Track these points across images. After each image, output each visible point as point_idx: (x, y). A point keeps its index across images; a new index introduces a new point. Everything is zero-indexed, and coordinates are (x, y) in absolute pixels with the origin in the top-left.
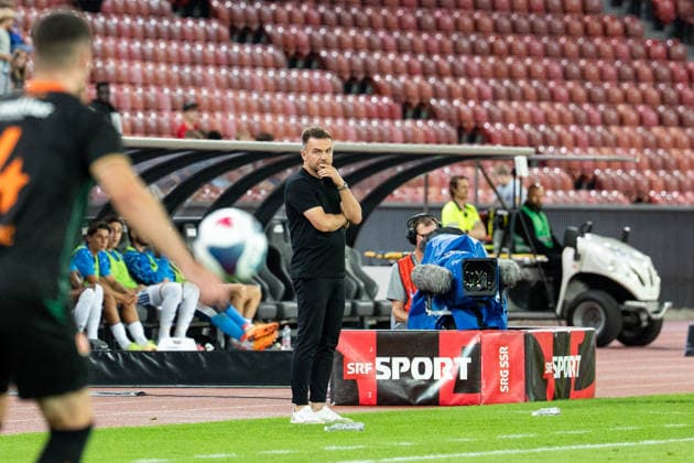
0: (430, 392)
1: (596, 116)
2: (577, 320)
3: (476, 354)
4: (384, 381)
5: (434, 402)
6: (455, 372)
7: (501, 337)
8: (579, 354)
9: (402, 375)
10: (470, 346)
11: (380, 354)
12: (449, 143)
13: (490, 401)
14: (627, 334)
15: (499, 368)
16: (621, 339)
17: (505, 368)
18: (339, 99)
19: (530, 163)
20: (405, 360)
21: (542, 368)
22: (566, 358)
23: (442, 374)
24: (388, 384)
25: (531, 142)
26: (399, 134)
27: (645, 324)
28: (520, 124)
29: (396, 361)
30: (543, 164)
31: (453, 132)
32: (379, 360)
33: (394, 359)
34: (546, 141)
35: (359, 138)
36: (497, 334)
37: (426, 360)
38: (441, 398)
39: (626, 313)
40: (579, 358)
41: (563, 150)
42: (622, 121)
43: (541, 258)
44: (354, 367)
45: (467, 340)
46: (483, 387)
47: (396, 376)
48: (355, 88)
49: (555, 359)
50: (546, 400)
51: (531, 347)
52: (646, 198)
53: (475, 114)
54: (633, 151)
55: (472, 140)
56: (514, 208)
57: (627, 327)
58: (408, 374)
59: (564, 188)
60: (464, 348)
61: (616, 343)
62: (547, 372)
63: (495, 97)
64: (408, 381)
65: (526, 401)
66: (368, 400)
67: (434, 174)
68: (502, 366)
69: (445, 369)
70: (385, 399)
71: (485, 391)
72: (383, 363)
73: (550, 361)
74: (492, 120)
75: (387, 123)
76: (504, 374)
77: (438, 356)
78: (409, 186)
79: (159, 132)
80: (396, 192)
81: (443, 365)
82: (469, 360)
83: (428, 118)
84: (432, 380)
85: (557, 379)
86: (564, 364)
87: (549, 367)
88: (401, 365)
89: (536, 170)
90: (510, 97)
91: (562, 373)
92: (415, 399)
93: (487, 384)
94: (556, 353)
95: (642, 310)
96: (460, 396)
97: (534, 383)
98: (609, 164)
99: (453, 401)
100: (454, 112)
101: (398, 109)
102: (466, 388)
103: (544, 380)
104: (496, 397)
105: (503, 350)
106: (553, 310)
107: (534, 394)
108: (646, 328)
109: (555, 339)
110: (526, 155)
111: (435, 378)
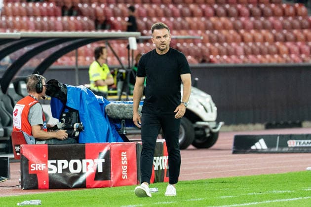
0: (81, 180)
1: (177, 12)
3: (107, 157)
4: (53, 174)
5: (83, 186)
6: (95, 168)
7: (122, 146)
9: (63, 170)
10: (104, 152)
11: (50, 158)
12: (90, 30)
13: (117, 185)
14: (198, 141)
15: (121, 165)
16: (194, 144)
17: (125, 165)
18: (24, 4)
19: (138, 41)
20: (65, 162)
22: (161, 158)
23: (87, 169)
24: (55, 176)
26: (60, 26)
27: (208, 135)
29: (60, 162)
31: (92, 23)
32: (49, 162)
33: (58, 161)
34: (148, 27)
35: (36, 28)
36: (120, 145)
37: (78, 161)
38: (87, 184)
39: (197, 129)
42: (192, 14)
44: (35, 166)
45: (102, 148)
46: (112, 176)
47: (60, 171)
49: (155, 158)
52: (207, 60)
53: (105, 12)
54: (199, 32)
55: (103, 28)
56: (129, 68)
57: (197, 137)
58: (67, 170)
60: (100, 153)
61: (191, 147)
64: (67, 174)
66: (43, 185)
67: (81, 49)
68: (123, 163)
69: (90, 166)
70: (54, 185)
71: (113, 179)
72: (52, 164)
74: (115, 16)
75: (52, 19)
76: (125, 169)
77: (85, 159)
78: (67, 56)
80: (59, 60)
81: (88, 164)
82: (103, 160)
83: (77, 15)
84: (81, 173)
85: (156, 171)
86: (160, 161)
88: (63, 164)
89: (142, 45)
91: (159, 167)
92: (72, 184)
93: (114, 174)
95: (206, 127)
96: (98, 182)
98: (185, 40)
99: (94, 186)
100: (92, 11)
101: (59, 10)
102: (102, 177)
104: (120, 182)
105: (124, 154)
108: (209, 137)
110: (136, 37)
111: (83, 172)
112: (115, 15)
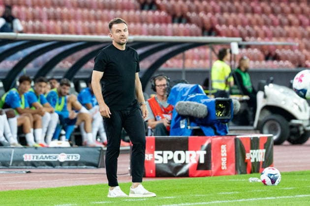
0: (184, 170)
1: (277, 21)
2: (265, 130)
3: (208, 149)
4: (159, 164)
5: (186, 175)
6: (197, 159)
7: (222, 140)
8: (265, 148)
9: (169, 161)
10: (206, 145)
11: (157, 149)
12: (197, 35)
13: (217, 174)
14: (293, 138)
16: (289, 140)
17: (224, 157)
18: (138, 13)
19: (240, 47)
20: (170, 153)
21: (244, 157)
22: (257, 150)
23: (190, 161)
24: (162, 166)
25: (241, 35)
26: (170, 31)
27: (302, 132)
28: (235, 26)
29: (166, 153)
30: (248, 47)
31: (199, 30)
32: (156, 153)
33: (164, 152)
34: (249, 35)
35: (149, 33)
36: (220, 138)
37: (182, 153)
38: (190, 173)
39: (292, 127)
40: (264, 151)
41: (259, 39)
42: (290, 24)
43: (246, 97)
45: (204, 142)
46: (213, 166)
47: (166, 162)
48: (147, 7)
49: (251, 151)
50: (246, 173)
51: (238, 145)
52: (303, 65)
53: (211, 21)
54: (297, 39)
57: (292, 134)
58: (172, 160)
59: (259, 59)
60: (202, 146)
61: (286, 143)
62: (247, 159)
63: (222, 11)
64: (172, 164)
65: (236, 174)
66: (150, 174)
67: (189, 52)
68: (223, 155)
70: (160, 173)
71: (214, 168)
72: (159, 154)
73: (249, 152)
75: (164, 26)
76: (224, 160)
77: (188, 150)
78: (176, 59)
79: (40, 31)
80: (169, 62)
81: (191, 155)
82: (205, 152)
83: (186, 23)
84: (185, 164)
85: (252, 163)
86: (256, 154)
87: (248, 156)
88: (168, 155)
89: (244, 51)
90: (230, 11)
91: (255, 159)
92: (176, 173)
93: (215, 165)
94: (252, 148)
95: (300, 125)
96: (200, 172)
97: (240, 164)
98: (284, 47)
99: (196, 175)
100: (199, 20)
101: (170, 18)
102: (203, 167)
103: (246, 163)
104: (219, 172)
105: (223, 147)
106: (252, 125)
107: (240, 170)
108: (303, 135)
109: (251, 141)
110: (238, 42)
111: (186, 162)
112: (220, 23)
